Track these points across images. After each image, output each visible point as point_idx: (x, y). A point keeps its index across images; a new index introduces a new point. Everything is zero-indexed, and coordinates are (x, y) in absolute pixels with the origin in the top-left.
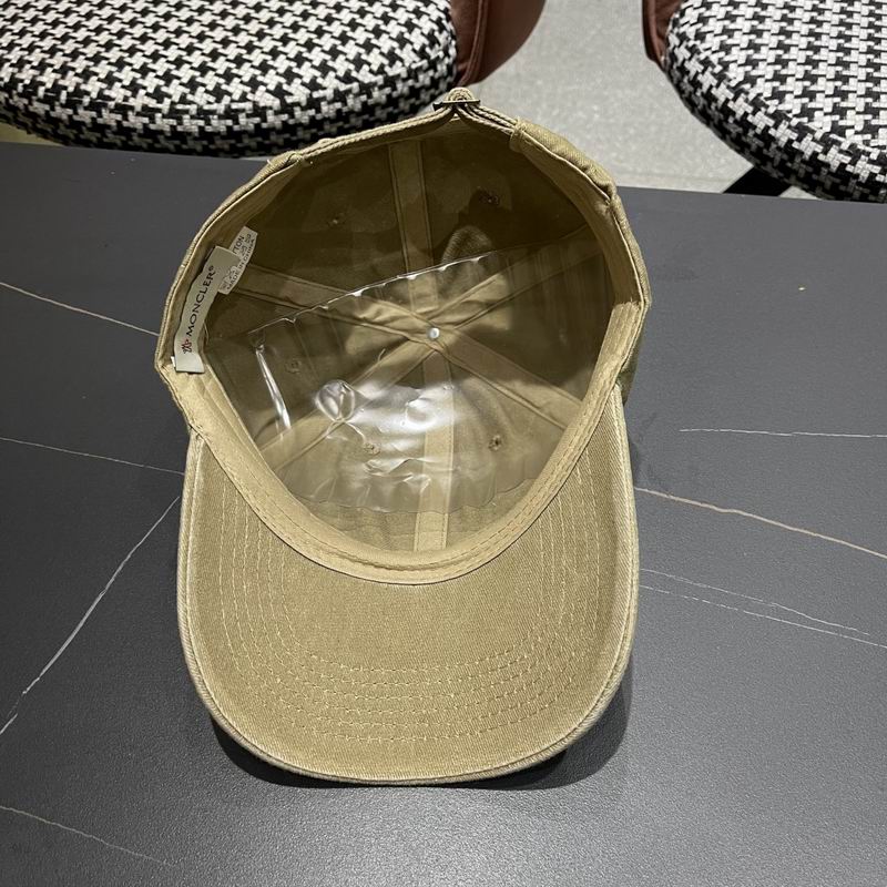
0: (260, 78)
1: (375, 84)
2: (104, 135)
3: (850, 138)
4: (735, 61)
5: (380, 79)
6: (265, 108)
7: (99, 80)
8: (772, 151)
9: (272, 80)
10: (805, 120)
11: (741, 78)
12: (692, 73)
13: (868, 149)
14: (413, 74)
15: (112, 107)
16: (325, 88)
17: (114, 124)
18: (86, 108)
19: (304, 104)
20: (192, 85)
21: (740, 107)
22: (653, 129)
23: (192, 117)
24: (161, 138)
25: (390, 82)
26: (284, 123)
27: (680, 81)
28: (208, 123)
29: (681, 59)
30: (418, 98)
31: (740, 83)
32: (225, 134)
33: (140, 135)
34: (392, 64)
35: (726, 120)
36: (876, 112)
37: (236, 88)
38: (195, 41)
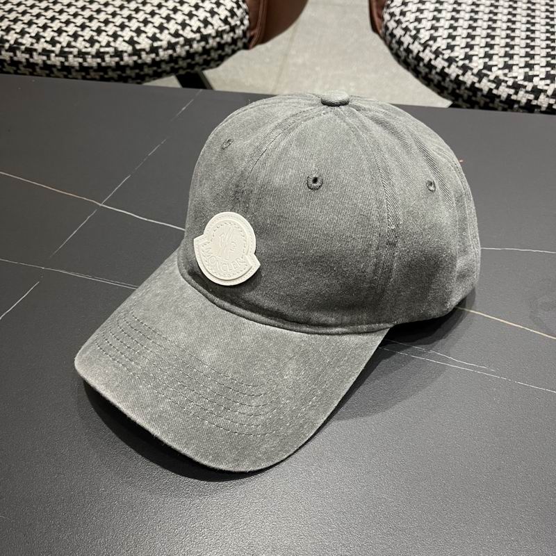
0: (119, 33)
1: (193, 39)
2: (18, 69)
3: (496, 72)
4: (424, 28)
5: (198, 36)
6: (122, 52)
7: (16, 33)
8: (447, 84)
9: (127, 34)
10: (467, 62)
11: (428, 38)
12: (398, 36)
13: (506, 79)
14: (219, 34)
15: (23, 49)
16: (161, 40)
17: (24, 60)
18: (7, 51)
19: (148, 50)
20: (75, 36)
21: (427, 55)
23: (75, 56)
24: (54, 70)
25: (205, 38)
26: (135, 62)
27: (391, 42)
28: (85, 60)
29: (391, 28)
30: (223, 50)
31: (427, 41)
32: (96, 68)
33: (41, 68)
34: (205, 27)
35: (418, 65)
36: (511, 57)
37: (104, 38)
38: (79, 10)
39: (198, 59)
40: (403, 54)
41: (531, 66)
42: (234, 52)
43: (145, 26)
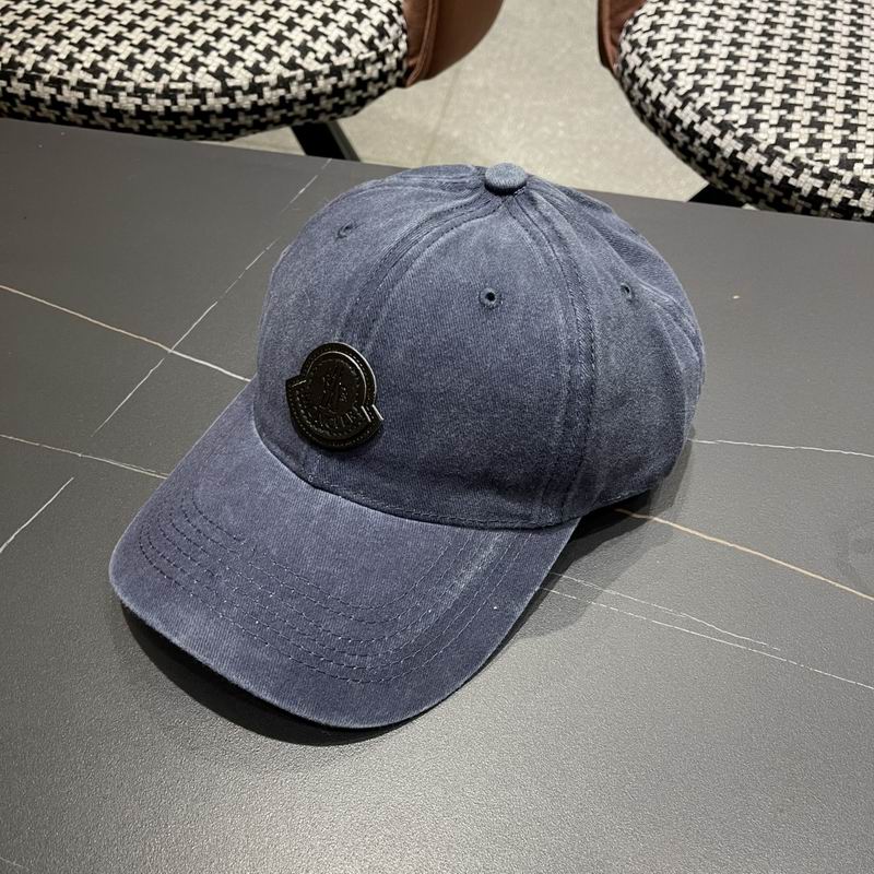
0: (201, 59)
1: (320, 73)
2: (38, 109)
3: (795, 151)
4: (685, 70)
5: (325, 68)
6: (205, 90)
7: (35, 52)
8: (717, 162)
9: (213, 61)
10: (750, 131)
11: (689, 87)
12: (642, 80)
13: (811, 163)
14: (360, 65)
15: (47, 80)
16: (268, 74)
17: (47, 97)
18: (20, 80)
19: (246, 88)
20: (131, 62)
21: (688, 116)
22: (617, 147)
23: (129, 95)
24: (96, 114)
25: (336, 71)
26: (225, 106)
27: (631, 88)
28: (145, 101)
29: (631, 66)
30: (365, 90)
31: (689, 92)
32: (163, 114)
33: (74, 111)
34: (338, 53)
35: (673, 129)
36: (821, 126)
37: (176, 67)
38: (137, 18)
39: (324, 103)
40: (650, 110)
41: (851, 145)
42: (381, 92)
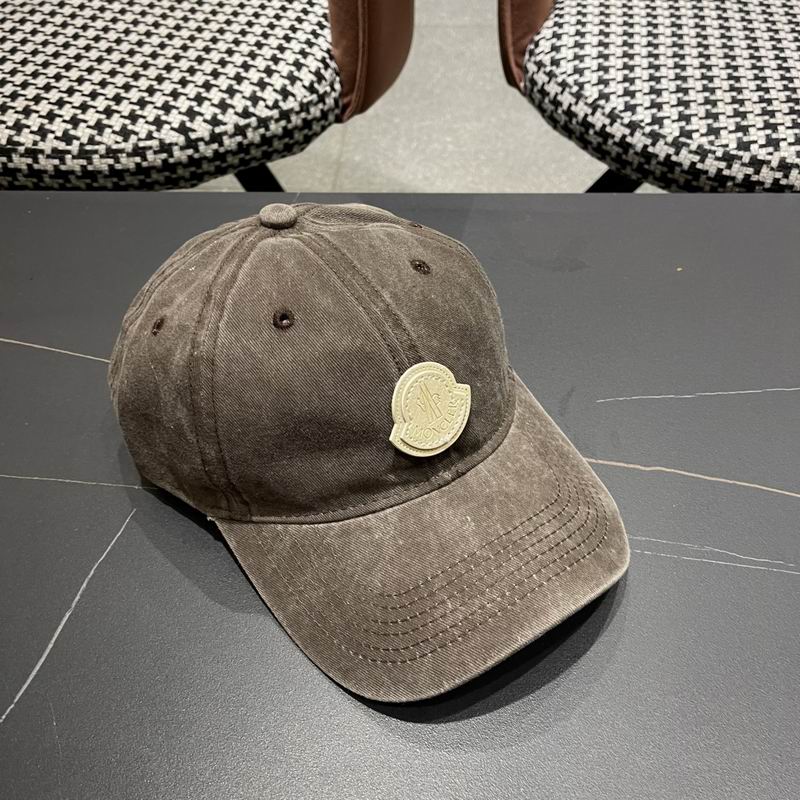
0: (164, 118)
1: (271, 118)
2: (16, 179)
3: (697, 140)
4: (589, 82)
5: (275, 113)
6: (171, 144)
8: (630, 156)
9: (175, 119)
10: (656, 127)
11: (596, 96)
12: (552, 95)
13: (713, 148)
14: (305, 107)
15: (23, 152)
16: (225, 124)
17: (24, 167)
19: (207, 138)
20: (99, 127)
21: (599, 120)
23: (102, 157)
24: (72, 177)
25: (285, 115)
26: (190, 157)
27: (541, 102)
28: (117, 161)
29: (540, 83)
30: (310, 129)
31: (596, 100)
32: (133, 170)
33: (51, 177)
34: (285, 99)
35: (587, 132)
36: (715, 117)
37: (142, 127)
38: (97, 87)
39: (277, 144)
41: (744, 129)
42: (324, 128)
43: (200, 105)
